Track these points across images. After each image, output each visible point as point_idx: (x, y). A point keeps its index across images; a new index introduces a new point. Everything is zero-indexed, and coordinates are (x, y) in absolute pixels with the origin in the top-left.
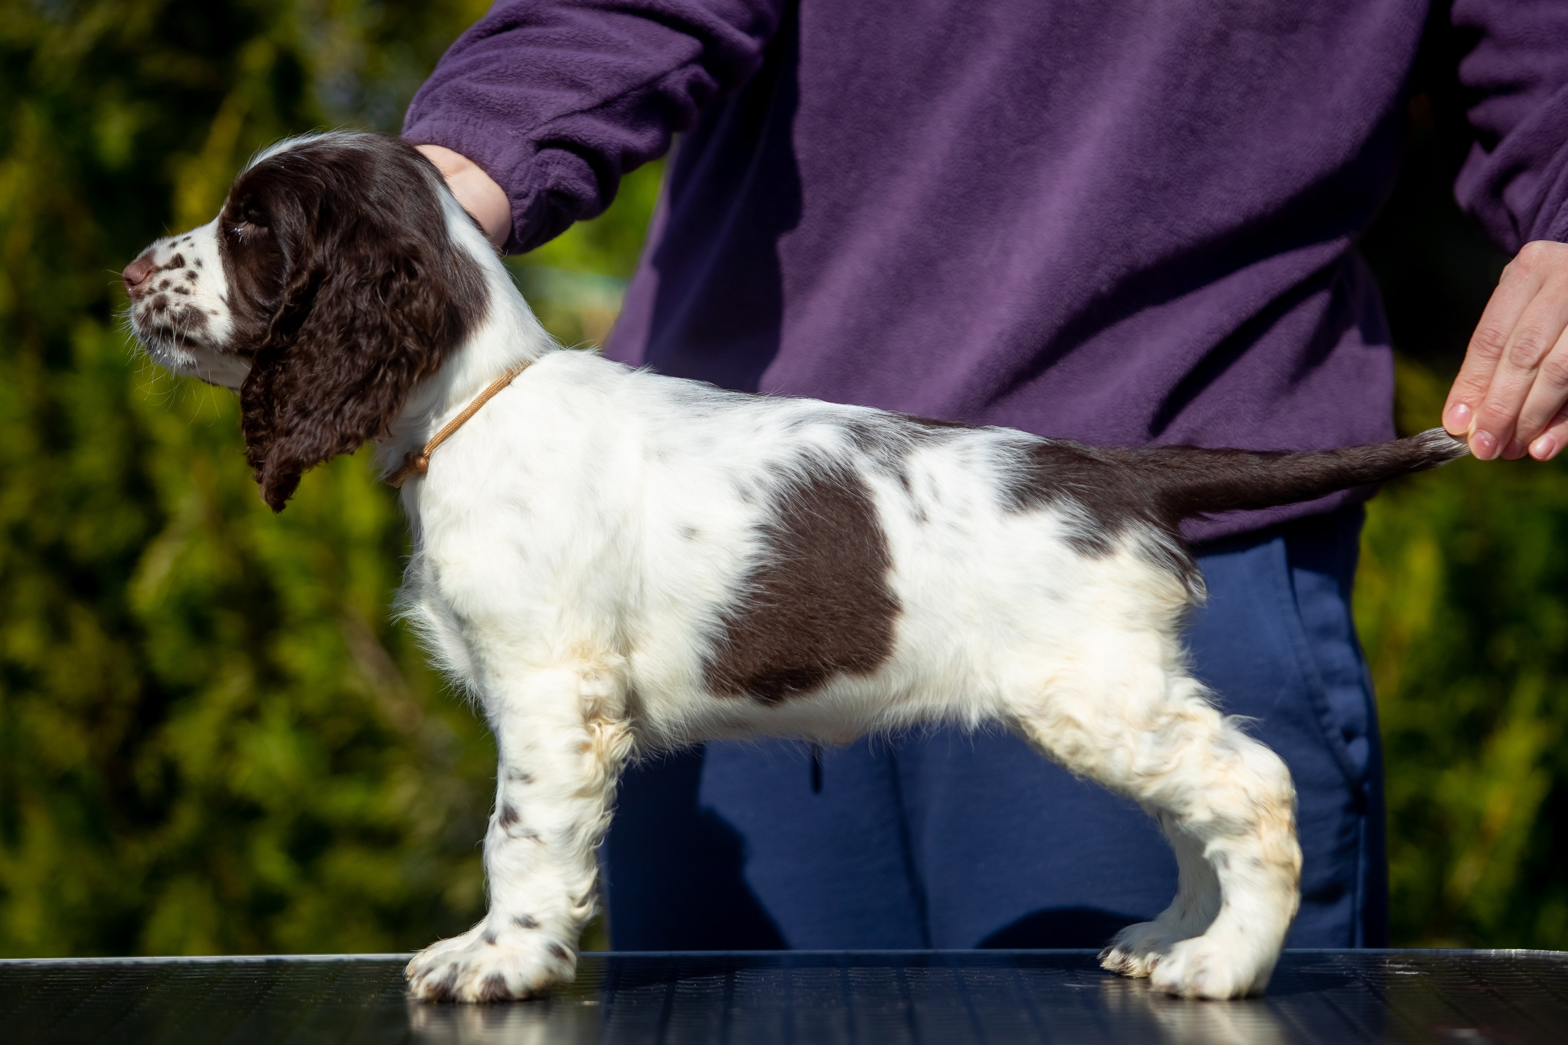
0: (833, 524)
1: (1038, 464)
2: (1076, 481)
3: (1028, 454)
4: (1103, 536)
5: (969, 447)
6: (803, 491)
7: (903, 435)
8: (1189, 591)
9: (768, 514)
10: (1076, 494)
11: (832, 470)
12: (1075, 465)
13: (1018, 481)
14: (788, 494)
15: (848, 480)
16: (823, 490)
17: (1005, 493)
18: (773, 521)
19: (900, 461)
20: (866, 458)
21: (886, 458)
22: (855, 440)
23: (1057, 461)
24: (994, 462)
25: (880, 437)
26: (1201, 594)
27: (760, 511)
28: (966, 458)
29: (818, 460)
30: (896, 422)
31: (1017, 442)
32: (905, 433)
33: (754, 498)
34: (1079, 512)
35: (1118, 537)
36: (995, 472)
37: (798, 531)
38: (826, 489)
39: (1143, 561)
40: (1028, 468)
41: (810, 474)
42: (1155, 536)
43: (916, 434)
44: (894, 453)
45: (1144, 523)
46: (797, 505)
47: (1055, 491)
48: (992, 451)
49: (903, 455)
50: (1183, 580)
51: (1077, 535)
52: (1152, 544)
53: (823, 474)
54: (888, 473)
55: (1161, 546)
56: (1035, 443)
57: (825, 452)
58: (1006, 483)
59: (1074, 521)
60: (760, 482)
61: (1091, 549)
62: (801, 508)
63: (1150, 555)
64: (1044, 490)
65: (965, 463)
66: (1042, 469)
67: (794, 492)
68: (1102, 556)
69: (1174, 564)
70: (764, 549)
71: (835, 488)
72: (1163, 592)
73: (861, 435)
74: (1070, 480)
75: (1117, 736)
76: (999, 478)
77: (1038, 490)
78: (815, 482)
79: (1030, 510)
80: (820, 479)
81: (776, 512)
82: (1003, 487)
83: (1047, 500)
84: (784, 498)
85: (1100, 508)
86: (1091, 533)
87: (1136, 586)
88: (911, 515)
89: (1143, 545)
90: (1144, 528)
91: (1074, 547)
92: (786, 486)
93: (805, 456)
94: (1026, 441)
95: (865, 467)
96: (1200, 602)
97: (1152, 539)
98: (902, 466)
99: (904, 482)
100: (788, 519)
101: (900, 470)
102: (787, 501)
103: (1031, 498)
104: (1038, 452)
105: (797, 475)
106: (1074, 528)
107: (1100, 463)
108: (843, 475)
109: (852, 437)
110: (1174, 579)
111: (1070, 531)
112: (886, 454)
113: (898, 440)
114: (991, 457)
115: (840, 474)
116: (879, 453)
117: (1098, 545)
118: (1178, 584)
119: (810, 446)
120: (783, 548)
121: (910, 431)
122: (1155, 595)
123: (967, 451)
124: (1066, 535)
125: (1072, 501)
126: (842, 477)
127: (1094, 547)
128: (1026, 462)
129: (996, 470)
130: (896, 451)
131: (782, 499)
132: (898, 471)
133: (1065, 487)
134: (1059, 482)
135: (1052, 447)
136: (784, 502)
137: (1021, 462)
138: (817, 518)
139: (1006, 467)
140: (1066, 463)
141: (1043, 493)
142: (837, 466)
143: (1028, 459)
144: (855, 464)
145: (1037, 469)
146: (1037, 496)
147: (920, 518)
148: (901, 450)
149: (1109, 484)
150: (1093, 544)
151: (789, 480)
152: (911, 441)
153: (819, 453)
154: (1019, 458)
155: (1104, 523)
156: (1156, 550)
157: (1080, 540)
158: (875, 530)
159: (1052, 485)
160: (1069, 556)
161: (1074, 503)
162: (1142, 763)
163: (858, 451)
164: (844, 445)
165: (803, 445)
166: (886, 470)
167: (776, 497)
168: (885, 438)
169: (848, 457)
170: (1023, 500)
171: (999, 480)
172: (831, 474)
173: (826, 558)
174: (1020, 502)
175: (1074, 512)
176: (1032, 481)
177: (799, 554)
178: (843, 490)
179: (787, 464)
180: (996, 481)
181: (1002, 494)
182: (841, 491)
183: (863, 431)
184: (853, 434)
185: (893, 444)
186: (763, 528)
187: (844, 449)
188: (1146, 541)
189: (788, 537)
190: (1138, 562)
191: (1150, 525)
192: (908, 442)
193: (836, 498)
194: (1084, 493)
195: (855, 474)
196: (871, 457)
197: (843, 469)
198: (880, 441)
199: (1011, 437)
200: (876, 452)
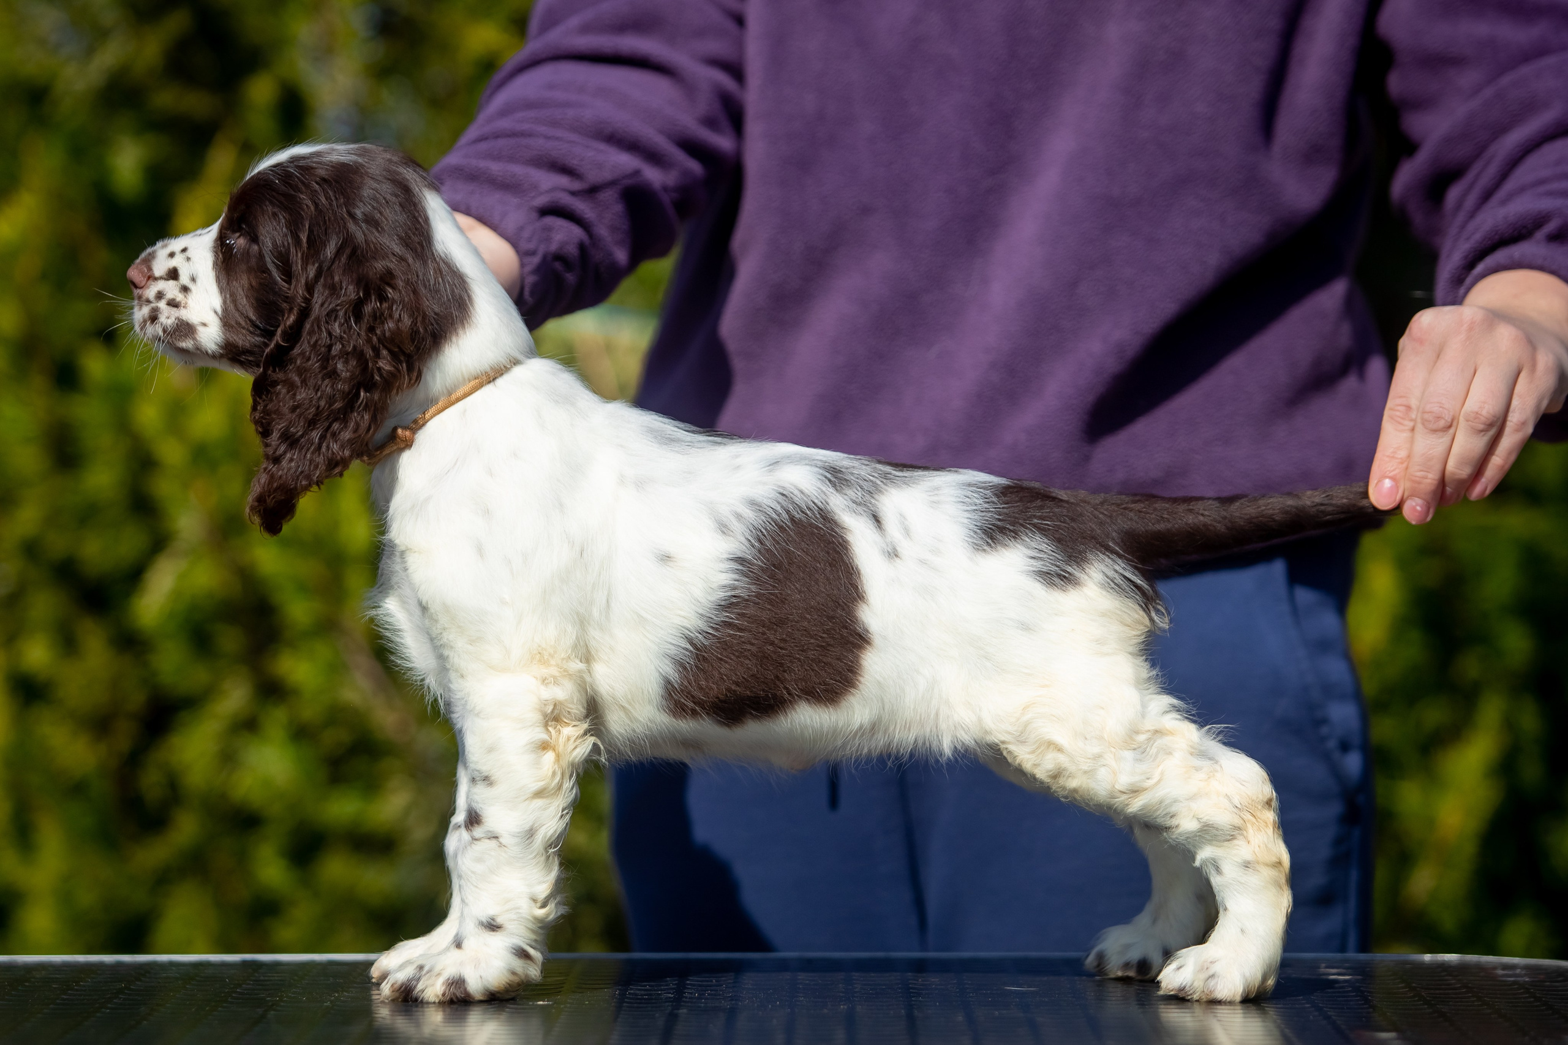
0: (808, 558)
1: (1006, 504)
2: (1041, 518)
3: (996, 495)
4: (1069, 569)
5: (937, 488)
6: (781, 527)
7: (873, 476)
8: (1151, 620)
9: (744, 547)
10: (1042, 531)
11: (810, 509)
12: (1039, 503)
13: (987, 520)
14: (766, 529)
15: (824, 519)
16: (800, 526)
17: (975, 532)
18: (749, 554)
19: (873, 501)
20: (841, 498)
21: (860, 498)
22: (830, 481)
23: (1021, 500)
24: (963, 502)
25: (852, 478)
26: (1163, 623)
27: (737, 544)
28: (935, 498)
29: (796, 499)
30: (868, 465)
31: (983, 483)
32: (876, 475)
33: (732, 532)
34: (1044, 547)
35: (1083, 569)
36: (965, 513)
37: (774, 565)
38: (803, 525)
39: (1108, 592)
40: (996, 508)
41: (788, 512)
42: (1117, 568)
43: (885, 477)
44: (867, 494)
45: (1108, 556)
46: (774, 539)
47: (1022, 529)
48: (960, 491)
49: (876, 496)
50: (1146, 610)
51: (1045, 569)
52: (1116, 576)
53: (799, 512)
54: (862, 513)
55: (1125, 577)
56: (1000, 484)
57: (802, 492)
58: (975, 523)
59: (1041, 556)
60: (739, 517)
61: (1057, 580)
62: (778, 543)
63: (1114, 586)
64: (1011, 528)
65: (934, 504)
66: (1009, 508)
67: (771, 526)
68: (1069, 587)
69: (1136, 594)
70: (738, 581)
71: (811, 525)
72: (1129, 621)
73: (836, 478)
74: (1035, 516)
75: (1097, 757)
76: (968, 518)
77: (1005, 528)
78: (792, 519)
79: (999, 548)
80: (797, 516)
81: (753, 546)
82: (971, 527)
83: (1014, 537)
84: (762, 532)
85: (1064, 543)
86: (1057, 567)
87: (1104, 615)
88: (884, 552)
89: (1107, 577)
90: (1107, 559)
91: (1041, 579)
92: (764, 522)
93: (783, 495)
94: (990, 483)
95: (839, 505)
96: (1164, 631)
97: (1116, 571)
98: (874, 505)
99: (877, 519)
100: (764, 551)
101: (872, 508)
102: (764, 535)
103: (999, 536)
104: (1003, 492)
105: (775, 511)
106: (1042, 563)
107: (1061, 500)
108: (819, 513)
109: (826, 477)
110: (1137, 607)
111: (1038, 565)
112: (860, 494)
113: (871, 481)
114: (959, 498)
115: (816, 513)
116: (853, 494)
117: (1065, 577)
118: (1142, 613)
119: (787, 485)
120: (757, 580)
121: (880, 472)
122: (1121, 622)
123: (936, 492)
124: (1034, 569)
125: (1038, 537)
126: (818, 516)
127: (1062, 580)
128: (993, 502)
129: (965, 511)
130: (869, 491)
131: (760, 534)
132: (871, 510)
133: (1029, 524)
134: (1025, 520)
135: (1014, 487)
136: (762, 537)
137: (988, 502)
138: (794, 552)
139: (975, 508)
140: (1030, 502)
141: (1010, 531)
142: (813, 505)
143: (995, 499)
144: (831, 504)
145: (1003, 508)
146: (1005, 534)
147: (892, 554)
148: (873, 491)
149: (1073, 520)
150: (1059, 576)
151: (767, 516)
152: (882, 482)
153: (796, 492)
154: (986, 498)
155: (1070, 557)
156: (1119, 580)
157: (1047, 573)
158: (849, 565)
159: (1018, 523)
160: (1038, 589)
161: (1039, 539)
162: (1123, 781)
163: (833, 491)
164: (819, 484)
165: (779, 484)
166: (860, 509)
167: (754, 531)
168: (857, 478)
169: (825, 497)
170: (992, 538)
171: (969, 520)
172: (808, 512)
173: (800, 592)
174: (990, 541)
175: (1039, 547)
176: (999, 520)
177: (774, 586)
178: (820, 528)
179: (766, 501)
180: (966, 521)
181: (972, 534)
182: (817, 528)
183: (836, 472)
184: (829, 476)
185: (865, 485)
186: (740, 560)
187: (820, 489)
188: (1111, 573)
189: (762, 569)
190: (1104, 593)
191: (1114, 557)
192: (879, 482)
193: (813, 533)
194: (1049, 529)
195: (830, 512)
196: (846, 497)
197: (818, 507)
198: (852, 481)
199: (976, 479)
200: (850, 492)
